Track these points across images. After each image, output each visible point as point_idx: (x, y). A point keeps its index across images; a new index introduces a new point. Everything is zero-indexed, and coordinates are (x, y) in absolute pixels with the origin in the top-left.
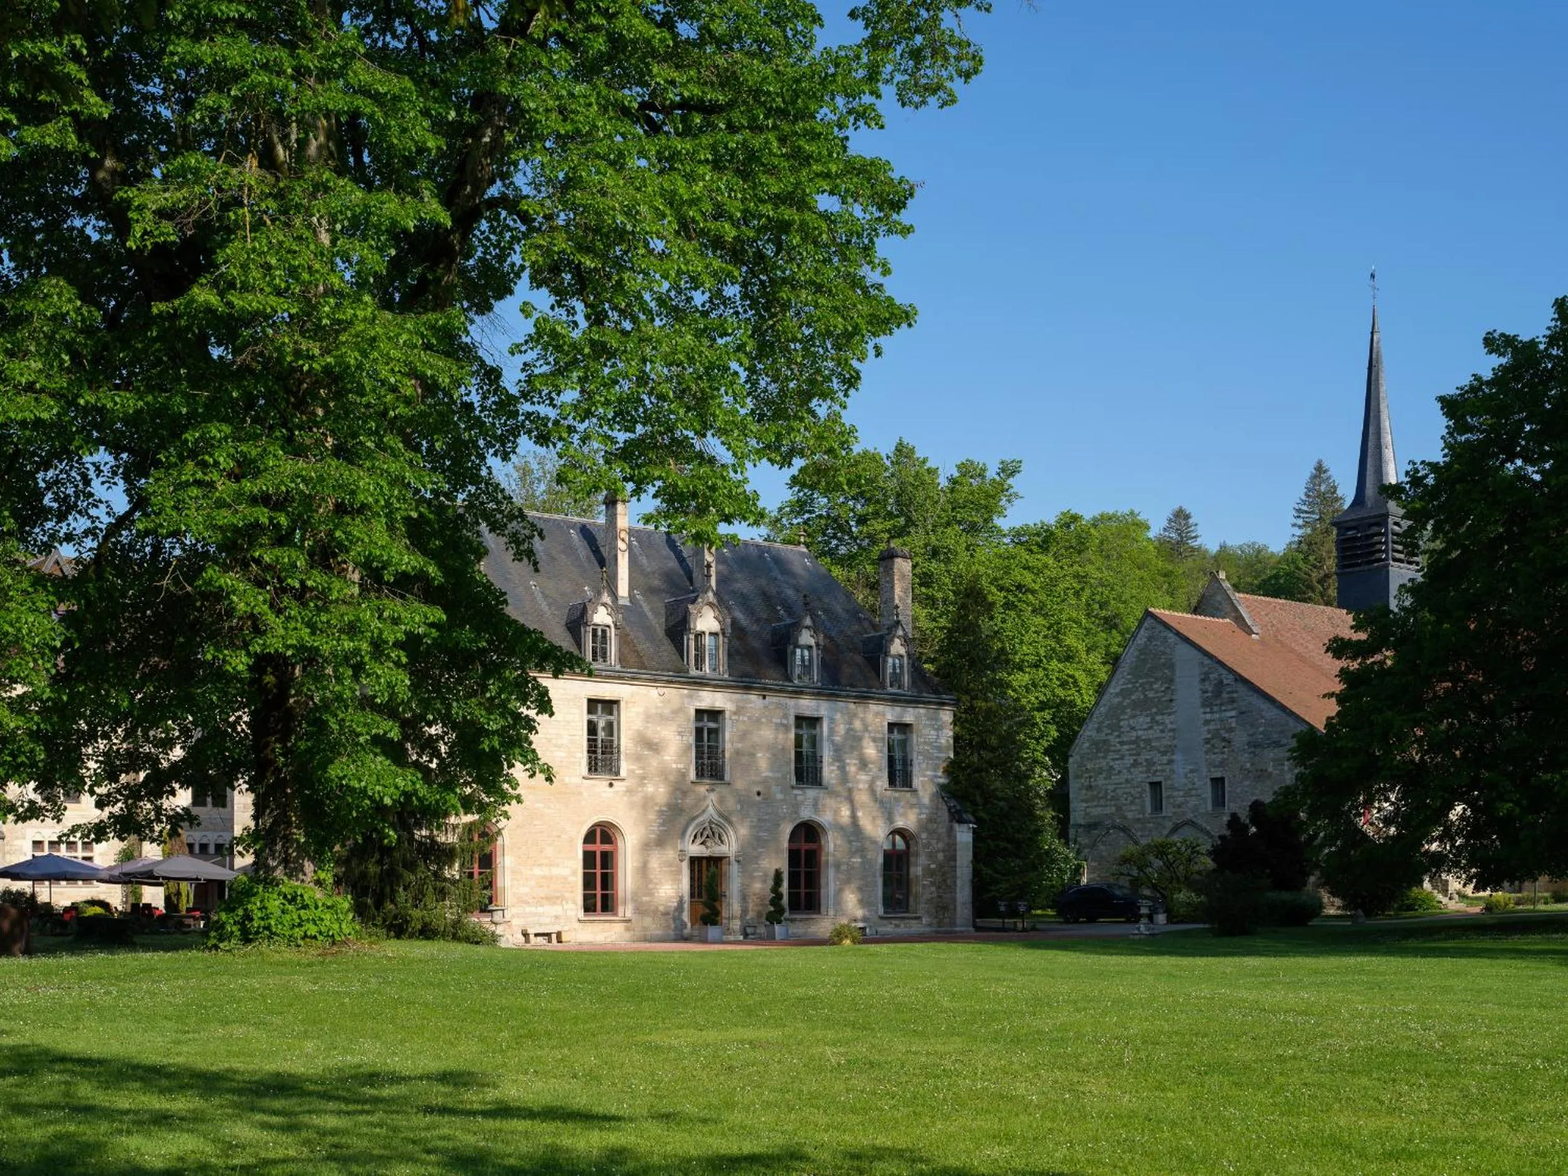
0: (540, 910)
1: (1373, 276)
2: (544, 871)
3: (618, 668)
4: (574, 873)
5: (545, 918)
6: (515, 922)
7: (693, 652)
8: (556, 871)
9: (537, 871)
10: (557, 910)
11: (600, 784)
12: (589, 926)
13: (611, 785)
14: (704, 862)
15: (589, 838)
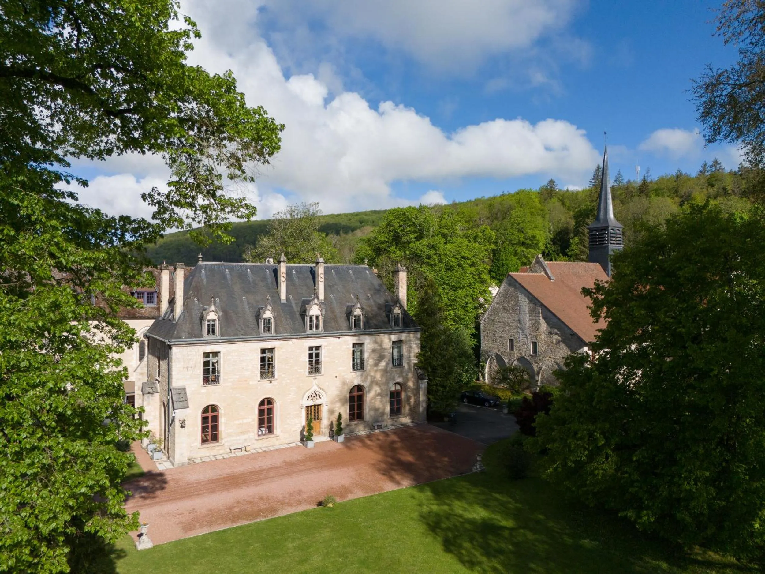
0: (238, 438)
1: (605, 133)
2: (241, 421)
3: (275, 335)
4: (254, 420)
5: (240, 441)
6: (226, 444)
7: (308, 323)
8: (245, 421)
9: (237, 422)
10: (246, 436)
11: (266, 383)
12: (260, 442)
13: (271, 382)
14: (313, 407)
15: (262, 403)
